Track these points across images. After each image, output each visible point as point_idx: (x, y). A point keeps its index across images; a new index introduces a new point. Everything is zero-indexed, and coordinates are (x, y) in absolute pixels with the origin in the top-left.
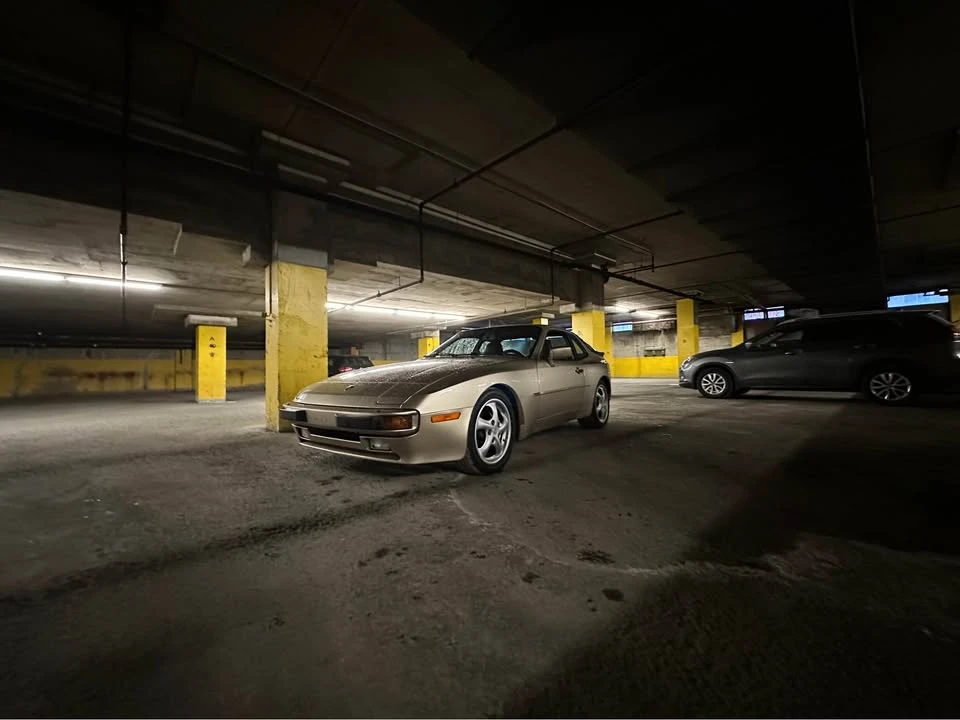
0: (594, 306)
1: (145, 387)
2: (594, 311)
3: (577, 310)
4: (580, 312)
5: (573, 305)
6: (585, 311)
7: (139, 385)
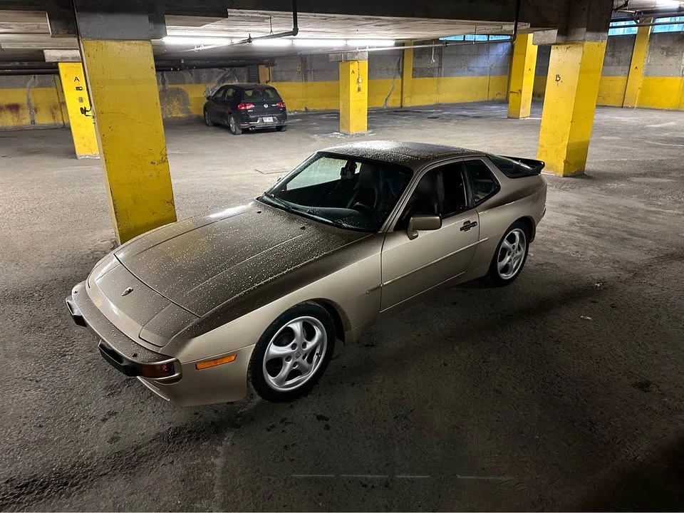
0: (589, 35)
1: (33, 122)
2: (586, 43)
3: (561, 39)
4: (565, 43)
5: (555, 32)
6: (573, 43)
7: (26, 120)
